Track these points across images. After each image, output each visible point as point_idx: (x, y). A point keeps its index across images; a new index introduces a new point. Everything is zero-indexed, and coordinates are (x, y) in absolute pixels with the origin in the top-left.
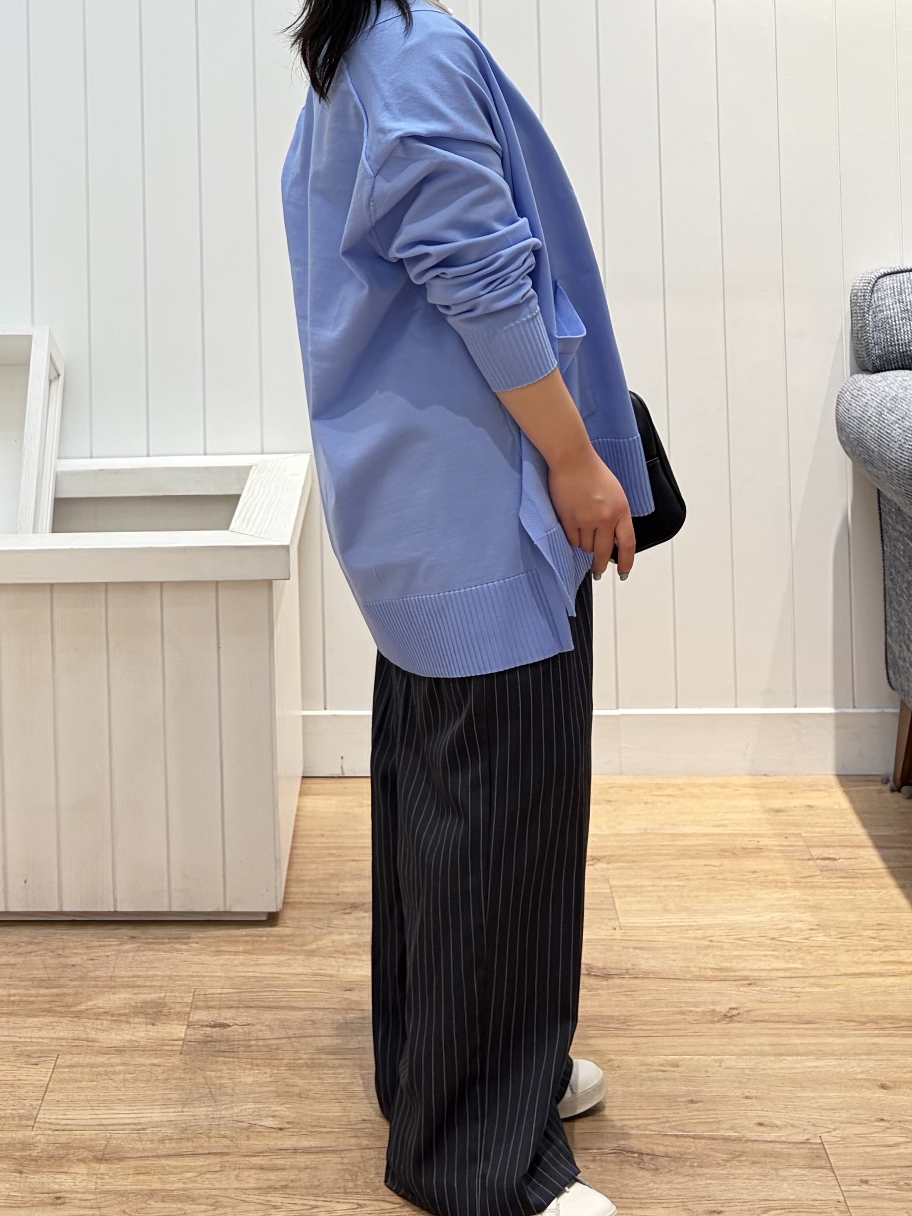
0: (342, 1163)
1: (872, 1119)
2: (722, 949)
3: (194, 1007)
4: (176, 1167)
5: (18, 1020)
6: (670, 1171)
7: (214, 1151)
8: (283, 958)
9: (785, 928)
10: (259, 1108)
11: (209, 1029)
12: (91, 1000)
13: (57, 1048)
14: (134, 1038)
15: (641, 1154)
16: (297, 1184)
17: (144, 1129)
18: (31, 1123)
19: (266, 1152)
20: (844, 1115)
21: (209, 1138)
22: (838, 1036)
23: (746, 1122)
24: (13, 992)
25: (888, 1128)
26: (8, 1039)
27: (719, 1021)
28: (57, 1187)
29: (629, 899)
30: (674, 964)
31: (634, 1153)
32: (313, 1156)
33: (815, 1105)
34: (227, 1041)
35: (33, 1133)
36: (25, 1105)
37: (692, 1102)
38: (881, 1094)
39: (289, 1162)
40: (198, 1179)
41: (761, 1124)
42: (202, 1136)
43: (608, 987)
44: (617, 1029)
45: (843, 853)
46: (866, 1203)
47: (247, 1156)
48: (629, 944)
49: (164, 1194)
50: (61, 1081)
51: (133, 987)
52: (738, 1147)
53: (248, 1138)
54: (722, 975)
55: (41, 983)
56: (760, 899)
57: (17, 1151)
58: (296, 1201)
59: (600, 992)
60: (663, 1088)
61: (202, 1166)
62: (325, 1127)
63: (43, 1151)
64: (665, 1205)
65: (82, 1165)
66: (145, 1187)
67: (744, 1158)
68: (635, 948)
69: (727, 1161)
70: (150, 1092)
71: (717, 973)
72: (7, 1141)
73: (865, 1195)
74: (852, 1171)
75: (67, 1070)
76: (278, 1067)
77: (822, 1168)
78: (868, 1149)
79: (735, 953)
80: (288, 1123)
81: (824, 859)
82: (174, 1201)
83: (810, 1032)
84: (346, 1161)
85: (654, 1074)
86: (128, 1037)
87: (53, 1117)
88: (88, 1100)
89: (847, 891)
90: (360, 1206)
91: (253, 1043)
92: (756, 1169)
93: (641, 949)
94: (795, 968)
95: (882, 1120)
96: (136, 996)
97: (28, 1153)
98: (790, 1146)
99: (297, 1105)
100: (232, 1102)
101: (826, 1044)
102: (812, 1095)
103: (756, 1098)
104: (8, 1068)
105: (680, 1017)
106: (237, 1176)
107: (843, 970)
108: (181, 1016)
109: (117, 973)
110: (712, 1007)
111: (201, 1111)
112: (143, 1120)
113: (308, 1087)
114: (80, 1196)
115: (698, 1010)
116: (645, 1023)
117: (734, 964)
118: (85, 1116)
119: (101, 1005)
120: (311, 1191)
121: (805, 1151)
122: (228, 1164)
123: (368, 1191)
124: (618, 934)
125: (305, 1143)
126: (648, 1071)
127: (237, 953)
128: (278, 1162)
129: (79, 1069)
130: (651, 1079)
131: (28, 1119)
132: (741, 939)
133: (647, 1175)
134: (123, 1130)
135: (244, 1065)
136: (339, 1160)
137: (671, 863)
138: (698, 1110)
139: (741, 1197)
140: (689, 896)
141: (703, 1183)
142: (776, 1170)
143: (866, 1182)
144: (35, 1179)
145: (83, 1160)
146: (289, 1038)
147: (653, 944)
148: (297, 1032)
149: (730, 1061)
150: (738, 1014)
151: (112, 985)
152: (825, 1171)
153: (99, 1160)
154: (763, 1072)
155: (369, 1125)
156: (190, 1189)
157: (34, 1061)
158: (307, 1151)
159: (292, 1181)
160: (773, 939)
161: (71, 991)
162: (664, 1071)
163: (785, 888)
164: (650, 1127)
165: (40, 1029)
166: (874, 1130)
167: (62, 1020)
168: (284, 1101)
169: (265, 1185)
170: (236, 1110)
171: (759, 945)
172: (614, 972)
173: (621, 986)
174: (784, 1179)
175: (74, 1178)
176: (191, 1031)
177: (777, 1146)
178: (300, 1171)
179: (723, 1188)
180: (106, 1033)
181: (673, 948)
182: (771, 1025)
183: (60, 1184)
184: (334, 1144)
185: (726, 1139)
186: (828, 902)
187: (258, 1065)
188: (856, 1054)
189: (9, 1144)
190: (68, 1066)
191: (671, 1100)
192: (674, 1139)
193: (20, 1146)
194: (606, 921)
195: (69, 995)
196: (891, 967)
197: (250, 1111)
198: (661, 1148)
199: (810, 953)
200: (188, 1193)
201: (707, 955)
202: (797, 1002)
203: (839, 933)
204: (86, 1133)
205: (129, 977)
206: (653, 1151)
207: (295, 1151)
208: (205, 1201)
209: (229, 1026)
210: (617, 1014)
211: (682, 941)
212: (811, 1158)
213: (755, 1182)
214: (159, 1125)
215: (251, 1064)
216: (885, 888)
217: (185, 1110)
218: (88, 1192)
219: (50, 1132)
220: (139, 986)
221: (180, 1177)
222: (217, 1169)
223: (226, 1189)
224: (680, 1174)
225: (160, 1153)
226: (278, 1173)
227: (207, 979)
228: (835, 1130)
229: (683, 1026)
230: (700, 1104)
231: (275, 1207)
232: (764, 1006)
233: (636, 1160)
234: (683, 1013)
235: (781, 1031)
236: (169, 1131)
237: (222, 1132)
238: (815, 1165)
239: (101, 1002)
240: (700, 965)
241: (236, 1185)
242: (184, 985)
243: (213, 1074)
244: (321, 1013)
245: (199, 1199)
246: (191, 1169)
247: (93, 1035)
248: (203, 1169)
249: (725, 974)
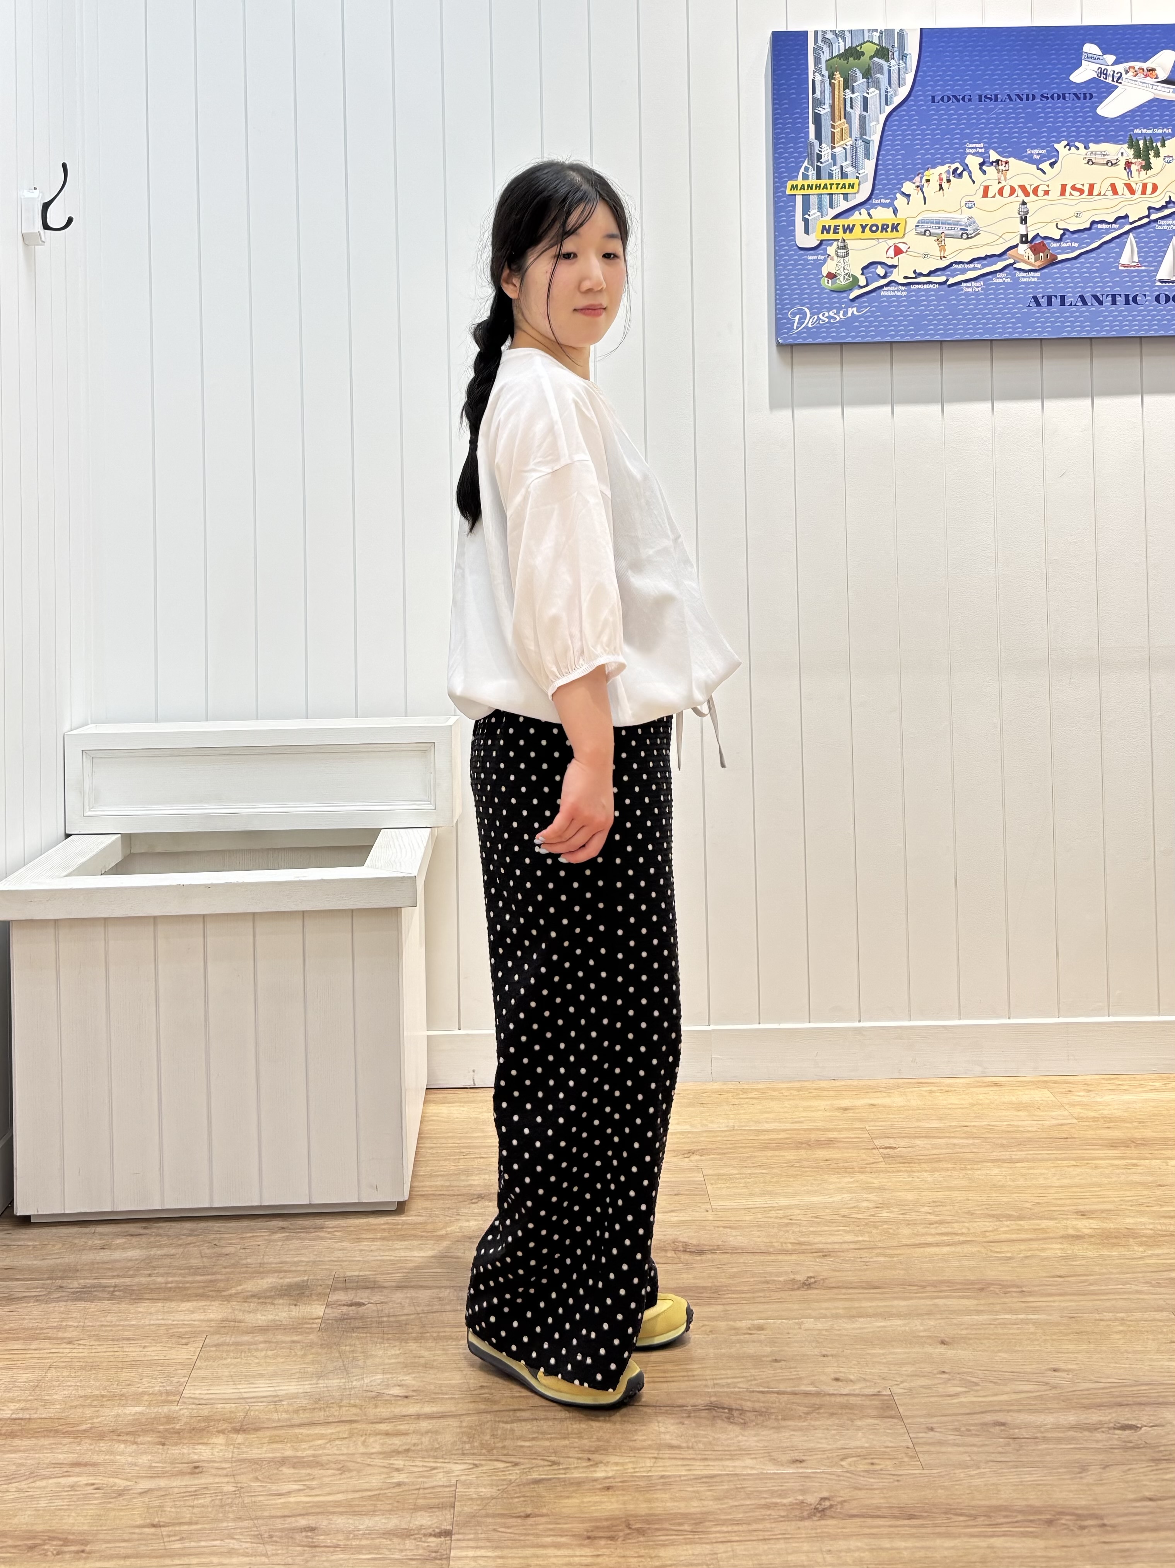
0: (460, 1427)
1: (935, 1372)
2: (800, 1225)
3: (334, 1289)
4: (308, 1435)
5: (173, 1304)
6: (757, 1424)
7: (344, 1419)
8: (416, 1243)
9: (854, 1207)
10: (388, 1379)
11: (346, 1307)
12: (240, 1285)
13: (207, 1329)
14: (277, 1318)
15: (731, 1410)
16: (420, 1447)
17: (280, 1401)
18: (177, 1398)
19: (392, 1418)
20: (910, 1369)
21: (340, 1407)
22: (904, 1299)
23: (823, 1378)
24: (170, 1279)
25: (949, 1380)
26: (163, 1322)
27: (798, 1289)
28: (196, 1457)
29: (719, 1186)
30: (759, 1240)
31: (724, 1408)
32: (434, 1421)
33: (885, 1361)
34: (362, 1318)
35: (177, 1408)
36: (171, 1382)
37: (776, 1361)
38: (942, 1349)
39: (412, 1427)
40: (328, 1445)
41: (837, 1379)
42: (334, 1405)
43: (702, 1262)
44: (710, 1298)
45: (902, 1143)
46: (932, 1449)
47: (373, 1423)
48: (721, 1223)
49: (295, 1460)
50: (207, 1359)
51: (281, 1272)
52: (817, 1401)
53: (376, 1406)
54: (800, 1249)
55: (195, 1271)
56: (832, 1183)
57: (162, 1425)
58: (418, 1463)
59: (695, 1265)
60: (751, 1349)
61: (332, 1434)
62: (446, 1394)
63: (186, 1424)
64: (753, 1456)
65: (222, 1436)
66: (278, 1455)
67: (822, 1411)
68: (724, 1227)
69: (807, 1414)
70: (288, 1367)
71: (797, 1247)
72: (153, 1416)
73: (931, 1441)
74: (918, 1420)
75: (214, 1349)
76: (406, 1341)
77: (892, 1417)
78: (932, 1399)
79: (812, 1229)
80: (414, 1391)
81: (886, 1148)
82: (303, 1467)
83: (878, 1296)
84: (464, 1424)
85: (742, 1337)
86: (271, 1317)
87: (198, 1392)
88: (231, 1376)
89: (906, 1175)
90: (476, 1466)
91: (385, 1319)
92: (834, 1420)
93: (730, 1227)
94: (864, 1241)
95: (944, 1372)
96: (282, 1281)
97: (172, 1426)
98: (864, 1398)
99: (422, 1374)
100: (363, 1374)
101: (892, 1306)
102: (881, 1351)
103: (832, 1355)
104: (159, 1348)
105: (765, 1286)
106: (364, 1442)
107: (905, 1241)
108: (322, 1296)
109: (266, 1261)
110: (792, 1277)
111: (335, 1382)
112: (280, 1393)
113: (432, 1358)
114: (216, 1465)
115: (781, 1279)
116: (734, 1292)
117: (811, 1239)
118: (228, 1390)
119: (249, 1289)
120: (432, 1453)
121: (876, 1403)
122: (356, 1431)
123: (484, 1451)
124: (710, 1216)
125: (428, 1409)
126: (737, 1334)
127: (374, 1240)
128: (402, 1427)
129: (225, 1347)
130: (740, 1342)
131: (174, 1396)
132: (816, 1217)
133: (737, 1429)
134: (262, 1402)
135: (376, 1340)
136: (457, 1424)
137: (754, 1154)
138: (781, 1368)
139: (820, 1446)
140: (771, 1182)
141: (787, 1434)
142: (852, 1420)
143: (932, 1429)
144: (175, 1451)
145: (222, 1432)
146: (418, 1314)
147: (740, 1223)
148: (426, 1309)
149: (809, 1323)
150: (815, 1282)
151: (261, 1271)
152: (895, 1421)
153: (237, 1431)
154: (838, 1332)
155: (486, 1391)
156: (321, 1455)
157: (184, 1341)
158: (430, 1417)
159: (414, 1445)
160: (843, 1216)
161: (223, 1277)
162: (751, 1334)
163: (853, 1173)
164: (738, 1385)
165: (193, 1312)
166: (936, 1381)
167: (213, 1303)
168: (410, 1371)
169: (387, 1449)
170: (366, 1381)
171: (832, 1222)
172: (707, 1248)
173: (713, 1261)
174: (859, 1429)
175: (212, 1448)
176: (329, 1311)
177: (852, 1400)
178: (422, 1435)
179: (805, 1438)
180: (251, 1315)
181: (760, 1226)
182: (844, 1291)
183: (200, 1454)
184: (453, 1409)
185: (807, 1394)
186: (890, 1184)
187: (388, 1339)
188: (922, 1315)
189: (155, 1418)
190: (216, 1346)
191: (757, 1360)
192: (760, 1396)
193: (165, 1420)
194: (700, 1205)
195: (221, 1280)
196: (946, 1238)
197: (379, 1381)
198: (749, 1404)
199: (876, 1227)
200: (318, 1459)
201: (788, 1231)
202: (866, 1270)
203: (901, 1210)
204: (226, 1406)
205: (276, 1263)
206: (741, 1405)
207: (418, 1417)
208: (334, 1466)
209: (364, 1304)
210: (710, 1285)
211: (766, 1220)
212: (882, 1408)
213: (833, 1432)
214: (295, 1396)
215: (383, 1338)
216: (938, 1171)
217: (320, 1382)
218: (226, 1461)
219: (194, 1406)
220: (285, 1271)
221: (311, 1444)
222: (346, 1436)
223: (353, 1454)
224: (766, 1427)
225: (293, 1422)
226: (402, 1437)
227: (347, 1263)
228: (902, 1382)
229: (767, 1294)
230: (783, 1363)
231: (398, 1470)
232: (838, 1274)
233: (727, 1415)
234: (767, 1282)
235: (856, 1296)
236: (304, 1402)
237: (352, 1402)
238: (886, 1414)
239: (251, 1286)
240: (782, 1240)
241: (362, 1450)
242: (326, 1269)
243: (348, 1348)
244: (448, 1291)
245: (327, 1464)
246: (322, 1437)
247: (240, 1316)
248: (333, 1436)
249: (804, 1247)
